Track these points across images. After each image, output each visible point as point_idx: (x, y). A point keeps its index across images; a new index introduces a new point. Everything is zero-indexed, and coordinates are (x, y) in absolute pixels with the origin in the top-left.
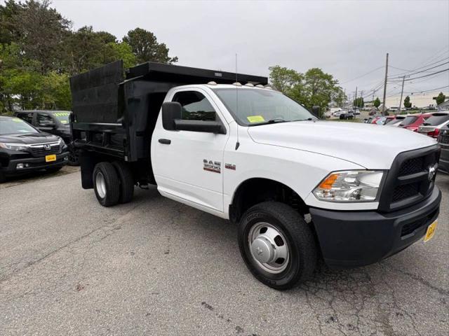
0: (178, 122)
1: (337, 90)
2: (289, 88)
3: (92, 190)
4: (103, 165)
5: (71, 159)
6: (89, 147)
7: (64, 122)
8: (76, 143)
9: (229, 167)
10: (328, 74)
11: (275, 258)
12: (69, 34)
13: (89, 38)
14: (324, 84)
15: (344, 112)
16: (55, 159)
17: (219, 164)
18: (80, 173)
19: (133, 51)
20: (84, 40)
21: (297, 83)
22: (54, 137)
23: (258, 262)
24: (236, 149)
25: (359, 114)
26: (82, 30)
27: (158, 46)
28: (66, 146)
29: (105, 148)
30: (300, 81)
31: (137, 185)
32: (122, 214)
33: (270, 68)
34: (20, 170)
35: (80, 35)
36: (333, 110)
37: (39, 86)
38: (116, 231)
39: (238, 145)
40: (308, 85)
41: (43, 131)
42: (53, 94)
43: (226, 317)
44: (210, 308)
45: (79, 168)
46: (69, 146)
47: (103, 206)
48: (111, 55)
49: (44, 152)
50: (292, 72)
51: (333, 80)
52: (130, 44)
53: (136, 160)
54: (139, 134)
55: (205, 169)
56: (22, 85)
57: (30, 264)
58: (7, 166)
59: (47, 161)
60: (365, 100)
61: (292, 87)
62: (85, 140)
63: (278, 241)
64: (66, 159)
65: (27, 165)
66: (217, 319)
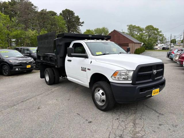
0: (72, 54)
1: (161, 35)
2: (137, 35)
3: (44, 79)
4: (48, 69)
5: (36, 67)
6: (44, 62)
7: (34, 52)
8: (38, 61)
9: (88, 69)
10: (157, 28)
11: (101, 100)
12: (36, 12)
13: (45, 14)
14: (154, 33)
15: (165, 46)
16: (30, 67)
17: (86, 68)
18: (39, 73)
19: (64, 19)
20: (43, 15)
21: (141, 33)
22: (30, 58)
23: (97, 102)
24: (91, 63)
25: (173, 47)
26: (42, 11)
27: (75, 17)
28: (34, 62)
29: (49, 62)
30: (142, 31)
31: (61, 77)
32: (55, 88)
33: (127, 26)
34: (17, 71)
35: (41, 13)
36: (159, 45)
37: (24, 35)
38: (52, 93)
39: (91, 62)
40: (146, 33)
41: (26, 55)
42: (29, 39)
43: (84, 117)
44: (79, 115)
45: (39, 71)
46: (36, 62)
47: (48, 85)
48: (54, 21)
49: (26, 64)
50: (139, 27)
51: (159, 30)
52: (63, 16)
53: (60, 67)
54: (61, 58)
55: (82, 70)
56: (17, 35)
57: (22, 102)
58: (12, 69)
59: (27, 67)
60: (176, 40)
61: (138, 34)
62: (42, 59)
63: (103, 94)
64: (34, 67)
65: (20, 69)
66: (81, 117)
